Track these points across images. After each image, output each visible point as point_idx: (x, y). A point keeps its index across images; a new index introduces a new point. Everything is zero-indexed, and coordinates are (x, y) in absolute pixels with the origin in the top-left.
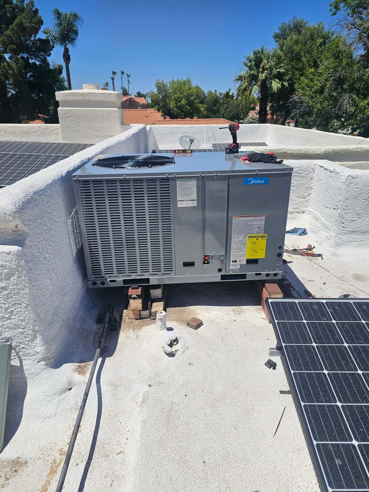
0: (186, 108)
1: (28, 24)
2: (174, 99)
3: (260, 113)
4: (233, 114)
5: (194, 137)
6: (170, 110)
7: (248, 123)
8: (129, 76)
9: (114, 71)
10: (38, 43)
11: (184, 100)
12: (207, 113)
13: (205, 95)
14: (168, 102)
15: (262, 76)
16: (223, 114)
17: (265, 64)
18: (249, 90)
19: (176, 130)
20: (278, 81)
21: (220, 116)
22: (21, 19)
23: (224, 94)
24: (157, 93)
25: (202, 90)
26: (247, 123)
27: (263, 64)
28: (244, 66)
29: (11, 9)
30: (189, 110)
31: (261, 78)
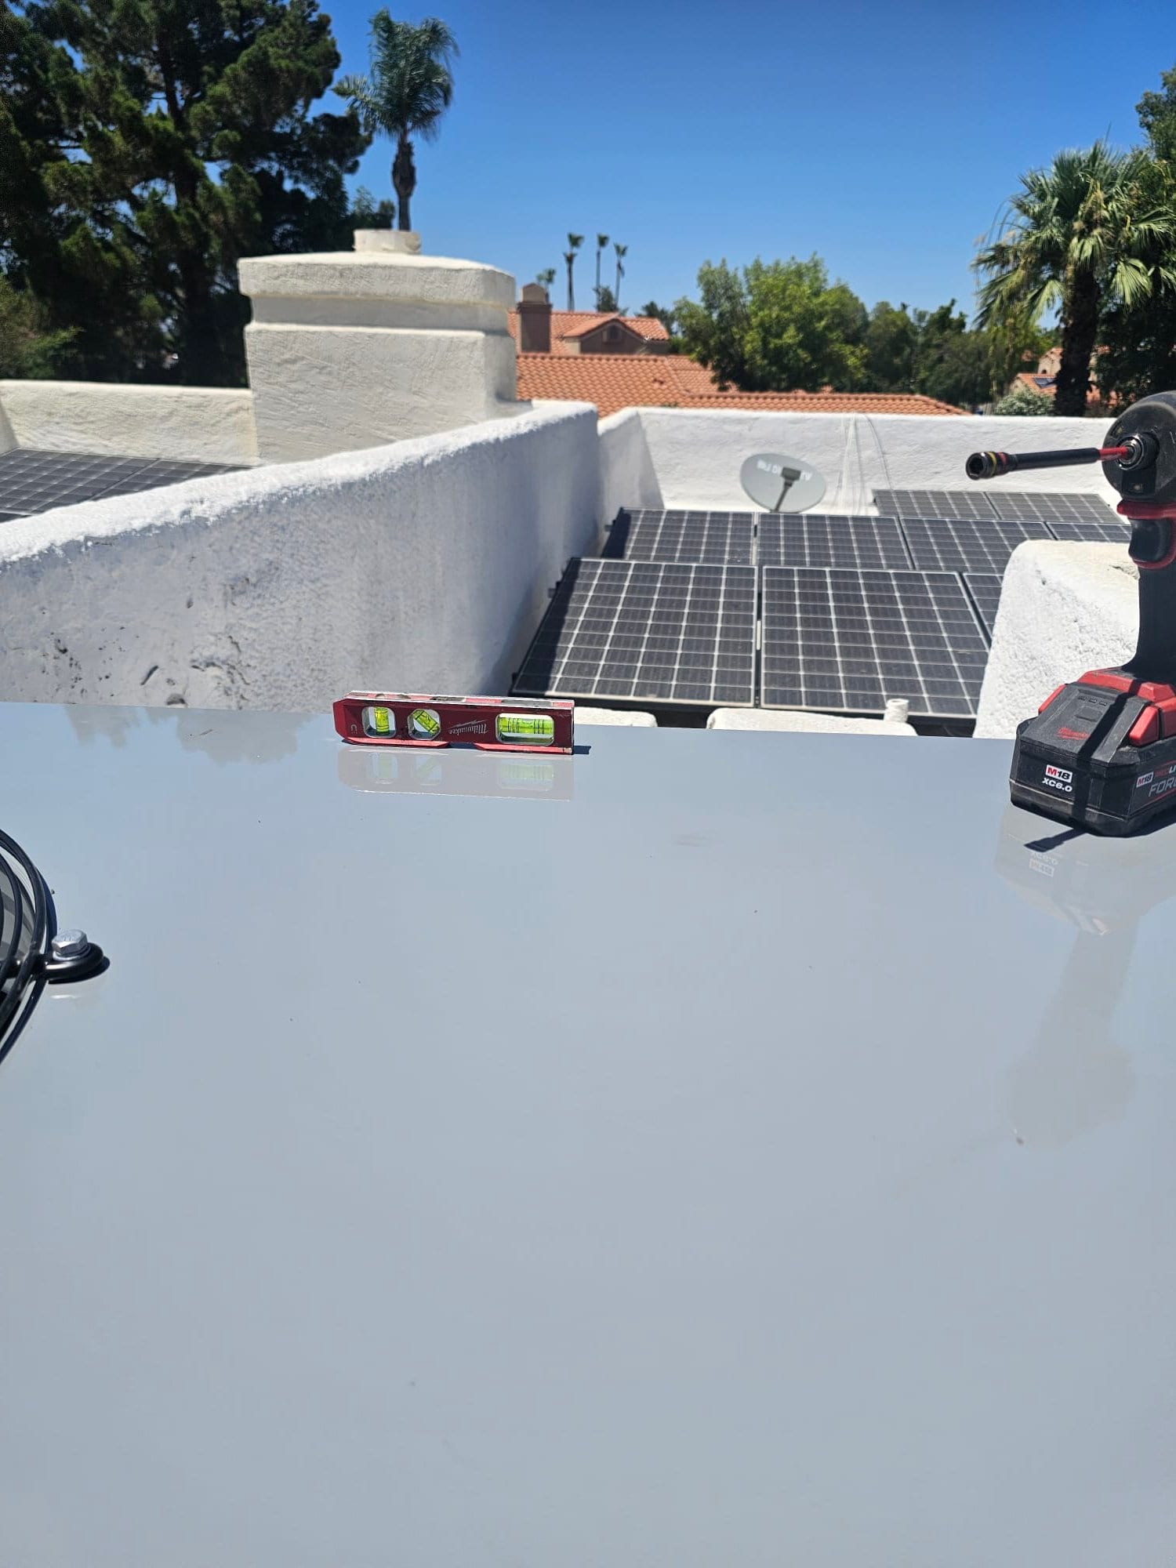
0: (798, 359)
1: (284, 63)
2: (757, 327)
3: (1060, 380)
4: (958, 382)
5: (805, 459)
6: (743, 362)
7: (1009, 414)
8: (621, 251)
9: (577, 233)
10: (322, 128)
11: (791, 330)
12: (869, 377)
13: (865, 316)
14: (737, 337)
15: (1081, 249)
16: (923, 382)
17: (1095, 203)
18: (1029, 296)
19: (738, 428)
20: (1140, 265)
21: (911, 387)
22: (263, 45)
23: (932, 315)
24: (703, 304)
25: (857, 299)
26: (1003, 414)
27: (1089, 204)
28: (1016, 211)
29: (238, 13)
30: (806, 364)
31: (1076, 254)
